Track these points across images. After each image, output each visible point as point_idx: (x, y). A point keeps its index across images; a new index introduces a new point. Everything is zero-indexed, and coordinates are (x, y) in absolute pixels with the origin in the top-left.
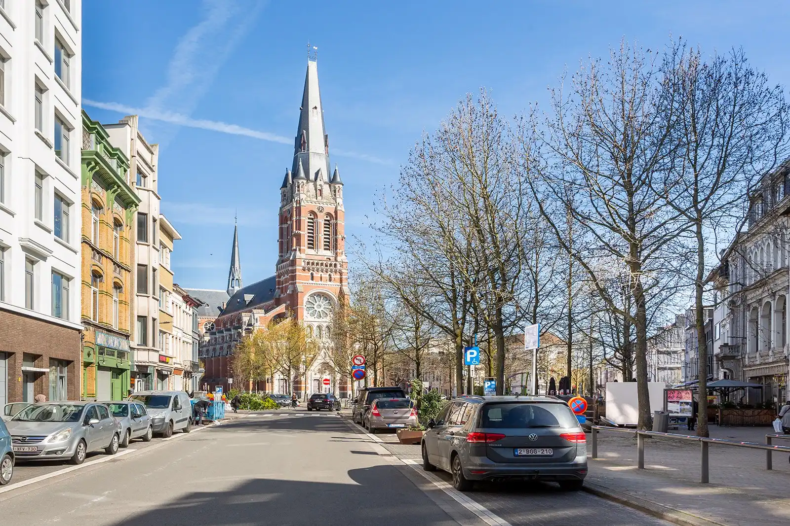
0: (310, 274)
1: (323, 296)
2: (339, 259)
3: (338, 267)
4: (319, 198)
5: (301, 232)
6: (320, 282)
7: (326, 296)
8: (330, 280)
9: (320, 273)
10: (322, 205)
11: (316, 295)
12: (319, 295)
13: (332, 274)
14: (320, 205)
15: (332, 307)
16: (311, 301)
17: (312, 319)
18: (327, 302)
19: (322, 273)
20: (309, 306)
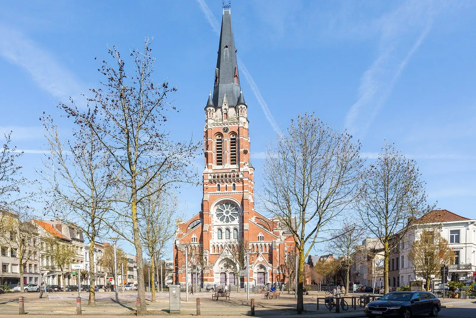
0: (217, 186)
1: (230, 203)
2: (241, 170)
3: (241, 176)
4: (225, 121)
5: (208, 152)
6: (226, 192)
7: (233, 203)
8: (235, 189)
9: (226, 184)
10: (226, 126)
11: (225, 203)
12: (227, 202)
13: (235, 183)
14: (225, 126)
15: (238, 212)
16: (220, 208)
17: (222, 223)
18: (234, 208)
19: (227, 184)
20: (218, 213)
